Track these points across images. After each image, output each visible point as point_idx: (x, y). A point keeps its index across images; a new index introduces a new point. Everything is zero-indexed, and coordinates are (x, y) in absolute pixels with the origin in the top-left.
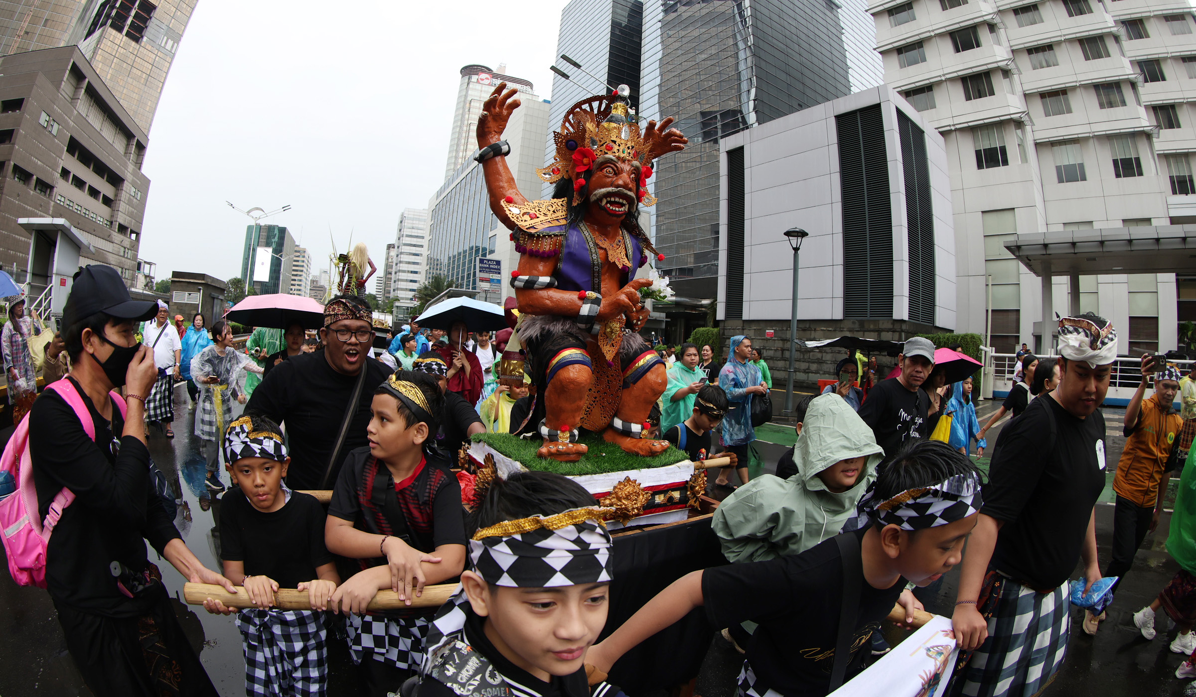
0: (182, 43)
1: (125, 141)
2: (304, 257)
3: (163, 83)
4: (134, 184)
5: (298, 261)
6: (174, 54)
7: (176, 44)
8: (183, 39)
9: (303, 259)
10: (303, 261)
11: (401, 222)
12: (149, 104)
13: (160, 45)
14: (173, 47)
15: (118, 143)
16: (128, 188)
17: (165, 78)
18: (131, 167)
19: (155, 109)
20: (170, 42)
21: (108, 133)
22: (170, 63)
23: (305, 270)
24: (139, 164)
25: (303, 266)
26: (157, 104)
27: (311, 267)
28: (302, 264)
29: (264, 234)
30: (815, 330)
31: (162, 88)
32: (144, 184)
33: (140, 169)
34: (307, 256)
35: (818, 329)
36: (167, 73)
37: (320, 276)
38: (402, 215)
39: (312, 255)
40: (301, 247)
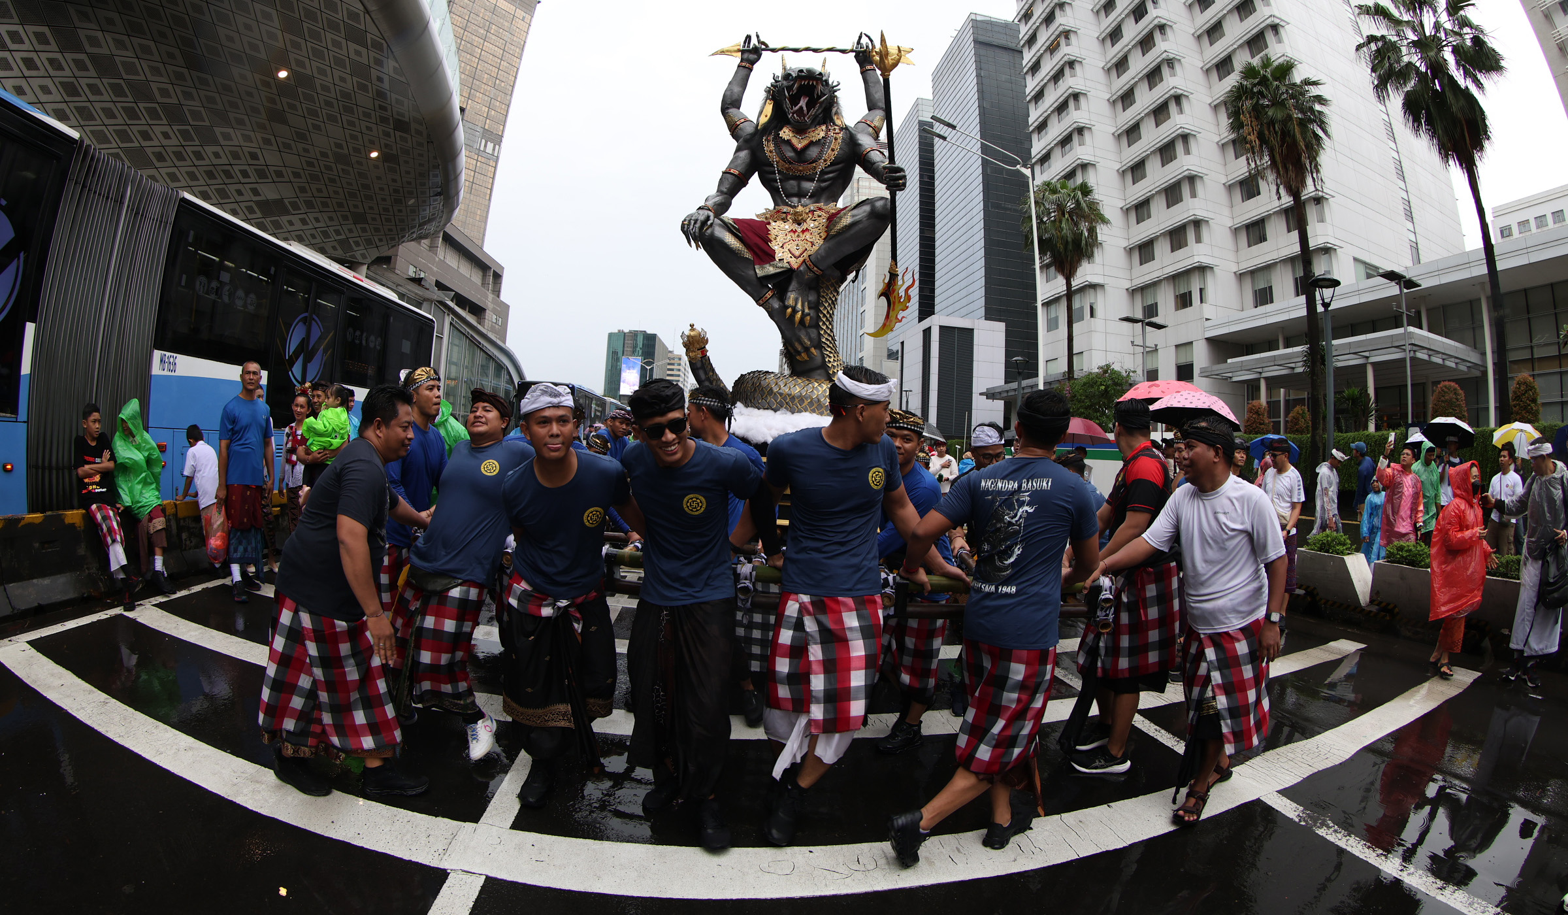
0: (503, 145)
1: (480, 273)
2: (679, 365)
3: (491, 190)
4: (494, 311)
5: (672, 370)
6: (498, 157)
7: (497, 147)
8: (504, 139)
9: (678, 367)
10: (679, 370)
12: (479, 212)
13: (479, 150)
14: (494, 150)
15: (476, 277)
16: (490, 316)
17: (493, 184)
18: (491, 296)
20: (490, 146)
21: (465, 270)
22: (495, 168)
24: (497, 292)
25: (679, 376)
28: (677, 373)
29: (629, 342)
32: (504, 311)
33: (498, 296)
36: (493, 178)
40: (675, 353)
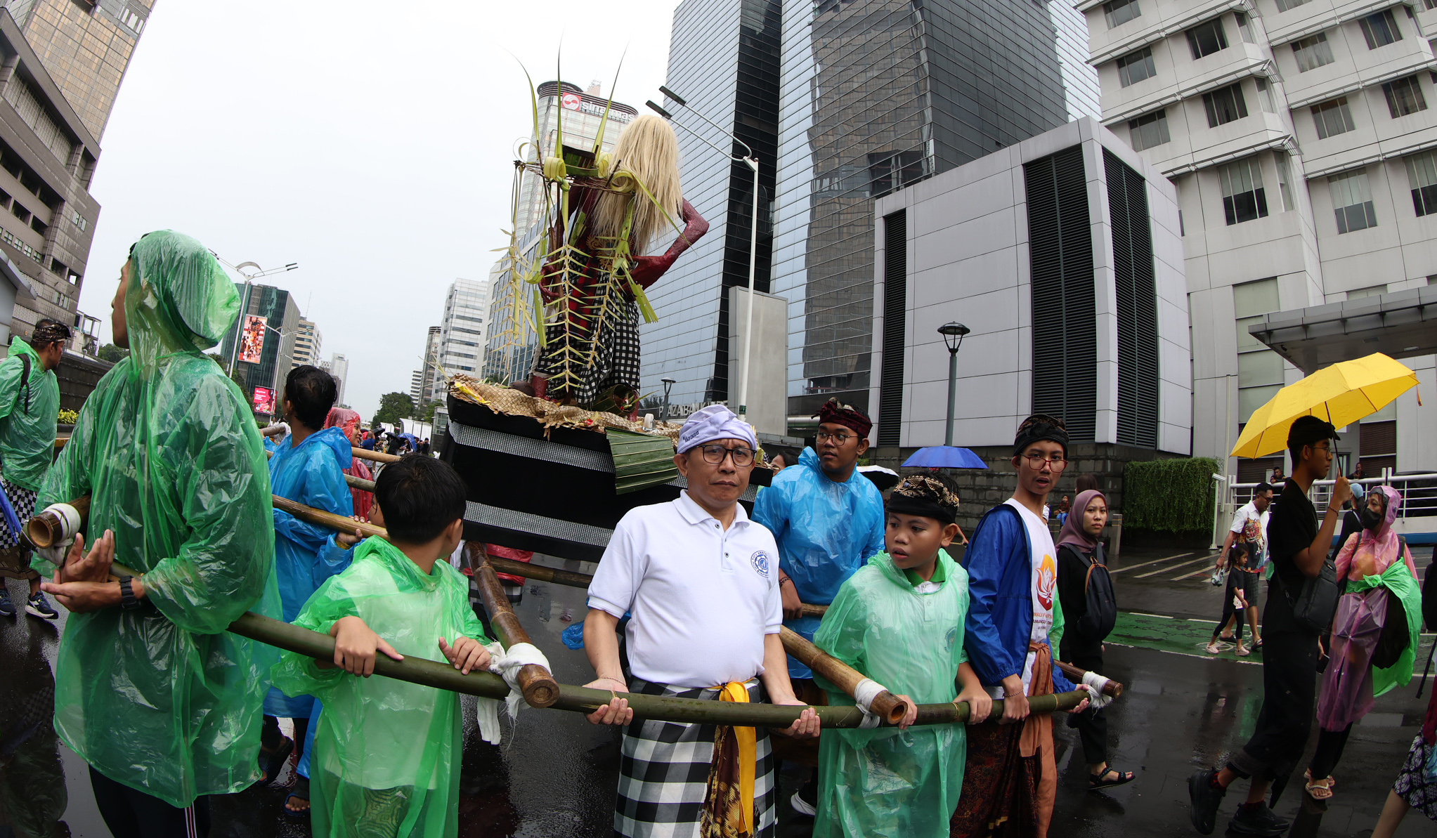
0: (150, 21)
1: (67, 148)
2: (311, 334)
3: (123, 74)
4: (77, 208)
5: (302, 339)
6: (139, 35)
7: (142, 22)
8: (152, 15)
9: (309, 337)
10: (310, 341)
11: (451, 297)
12: (102, 100)
13: (120, 21)
14: (137, 24)
15: (59, 151)
16: (69, 212)
17: (126, 67)
18: (74, 184)
19: (111, 108)
20: (134, 18)
21: (45, 134)
22: (134, 47)
23: (312, 353)
24: (86, 181)
25: (309, 347)
26: (113, 101)
27: (321, 349)
28: (308, 344)
29: (256, 297)
30: (993, 460)
31: (121, 80)
32: (91, 211)
33: (87, 188)
34: (315, 334)
35: (997, 458)
36: (129, 60)
37: (333, 364)
38: (453, 287)
39: (322, 333)
40: (308, 320)
